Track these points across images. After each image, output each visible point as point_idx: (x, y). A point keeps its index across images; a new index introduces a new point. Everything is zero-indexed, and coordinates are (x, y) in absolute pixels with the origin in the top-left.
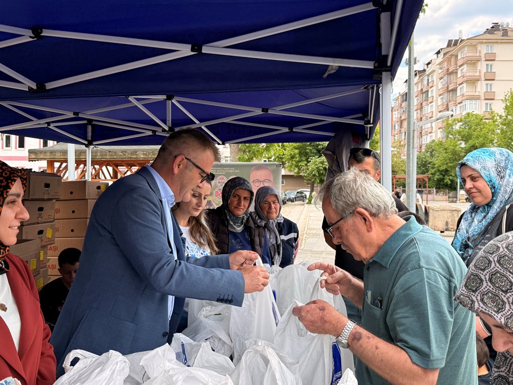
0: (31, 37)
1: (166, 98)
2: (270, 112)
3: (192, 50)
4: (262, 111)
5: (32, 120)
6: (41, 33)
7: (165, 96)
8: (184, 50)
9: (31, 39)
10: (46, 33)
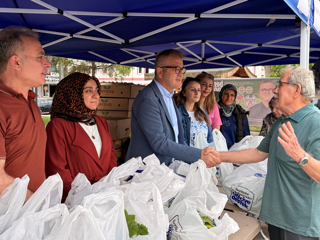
0: (123, 17)
1: (201, 41)
2: (263, 46)
3: (195, 17)
4: (258, 46)
5: (137, 58)
6: (127, 14)
7: (201, 40)
8: (192, 17)
9: (123, 18)
10: (129, 14)
